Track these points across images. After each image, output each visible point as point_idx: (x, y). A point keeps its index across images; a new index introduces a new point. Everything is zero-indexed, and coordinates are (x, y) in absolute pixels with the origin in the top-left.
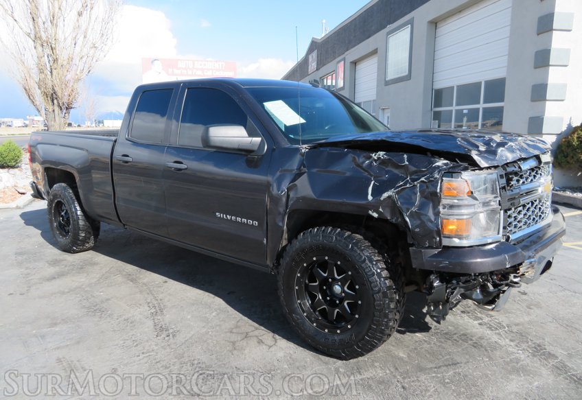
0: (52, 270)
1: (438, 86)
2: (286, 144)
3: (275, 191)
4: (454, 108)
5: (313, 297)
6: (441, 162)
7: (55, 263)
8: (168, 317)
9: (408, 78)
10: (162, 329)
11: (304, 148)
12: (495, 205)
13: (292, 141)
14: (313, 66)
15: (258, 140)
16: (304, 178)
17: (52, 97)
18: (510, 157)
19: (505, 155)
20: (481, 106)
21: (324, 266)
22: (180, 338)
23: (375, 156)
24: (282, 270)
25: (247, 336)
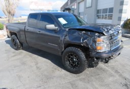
0: (13, 54)
1: (98, 9)
2: (63, 29)
3: (61, 39)
4: (102, 14)
5: (69, 61)
6: (97, 34)
7: (14, 53)
8: (39, 65)
9: (91, 7)
10: (38, 68)
11: (67, 29)
12: (108, 43)
13: (64, 28)
14: (69, 3)
15: (57, 27)
16: (67, 36)
17: (10, 13)
18: (112, 32)
19: (111, 32)
20: (108, 14)
21: (72, 55)
22: (42, 70)
23: (83, 32)
24: (63, 56)
25: (56, 69)
